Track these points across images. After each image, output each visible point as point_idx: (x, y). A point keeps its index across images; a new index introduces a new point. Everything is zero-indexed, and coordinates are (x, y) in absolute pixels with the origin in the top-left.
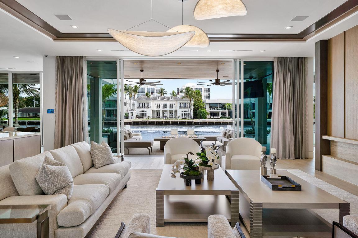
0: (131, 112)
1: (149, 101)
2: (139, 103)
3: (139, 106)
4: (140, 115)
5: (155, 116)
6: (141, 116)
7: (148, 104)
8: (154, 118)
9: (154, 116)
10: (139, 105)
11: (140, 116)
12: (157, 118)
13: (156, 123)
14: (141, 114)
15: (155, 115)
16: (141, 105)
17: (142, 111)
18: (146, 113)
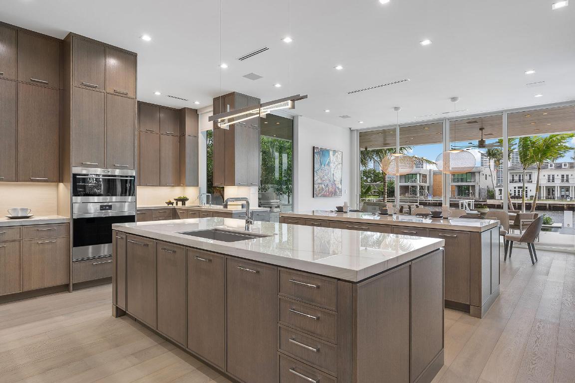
0: (500, 188)
1: (533, 171)
2: (513, 175)
3: (513, 180)
4: (515, 193)
5: (545, 196)
6: (517, 195)
7: (530, 175)
8: (542, 199)
9: (542, 196)
10: (513, 177)
11: (515, 195)
12: (547, 198)
13: (550, 206)
14: (517, 192)
15: (544, 193)
16: (516, 178)
17: (519, 187)
18: (526, 191)
